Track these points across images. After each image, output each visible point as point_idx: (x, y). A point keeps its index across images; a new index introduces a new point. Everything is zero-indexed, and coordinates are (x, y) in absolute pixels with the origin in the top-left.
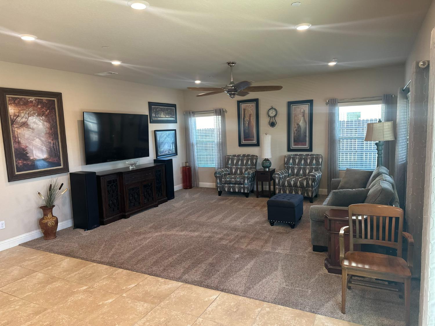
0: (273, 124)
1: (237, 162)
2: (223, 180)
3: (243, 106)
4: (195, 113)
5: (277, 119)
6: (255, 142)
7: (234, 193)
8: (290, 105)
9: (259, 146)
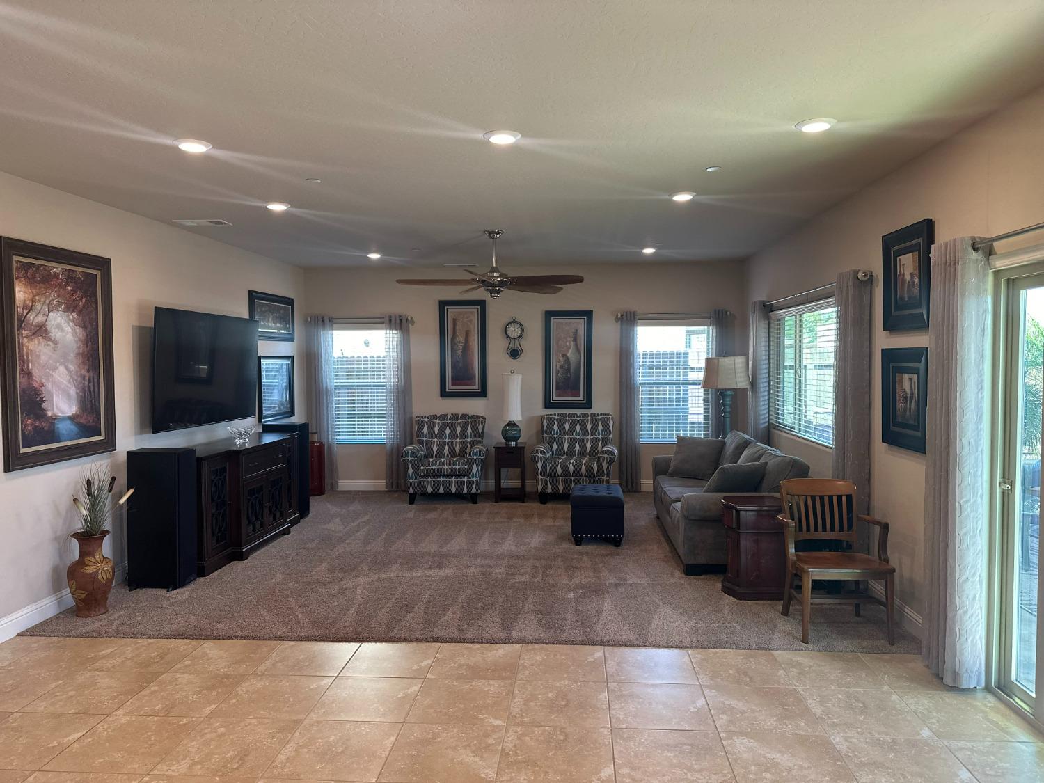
0: (514, 354)
1: (442, 430)
2: (422, 468)
3: (451, 312)
4: (335, 321)
5: (525, 344)
6: (476, 387)
7: (448, 497)
8: (549, 315)
9: (485, 396)
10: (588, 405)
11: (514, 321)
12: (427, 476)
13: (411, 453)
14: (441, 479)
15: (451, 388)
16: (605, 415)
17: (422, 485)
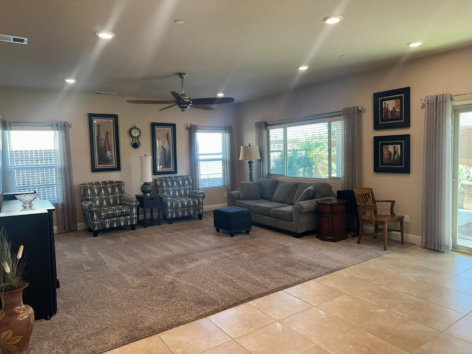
0: (136, 146)
1: (99, 192)
3: (96, 121)
5: (141, 140)
6: (114, 165)
8: (154, 126)
9: (120, 170)
10: (175, 172)
11: (135, 128)
12: (105, 218)
13: (95, 206)
14: (115, 219)
15: (98, 166)
16: (187, 176)
17: (103, 224)
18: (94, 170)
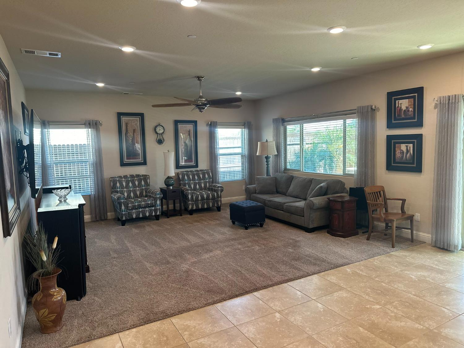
0: (160, 142)
1: (127, 184)
3: (124, 119)
4: (50, 123)
5: (165, 136)
6: (140, 160)
7: (145, 218)
8: (176, 122)
9: (146, 165)
10: (197, 166)
11: (159, 125)
12: (132, 209)
13: (123, 198)
14: (141, 210)
15: (126, 160)
16: (207, 170)
17: (130, 214)
18: (123, 164)
